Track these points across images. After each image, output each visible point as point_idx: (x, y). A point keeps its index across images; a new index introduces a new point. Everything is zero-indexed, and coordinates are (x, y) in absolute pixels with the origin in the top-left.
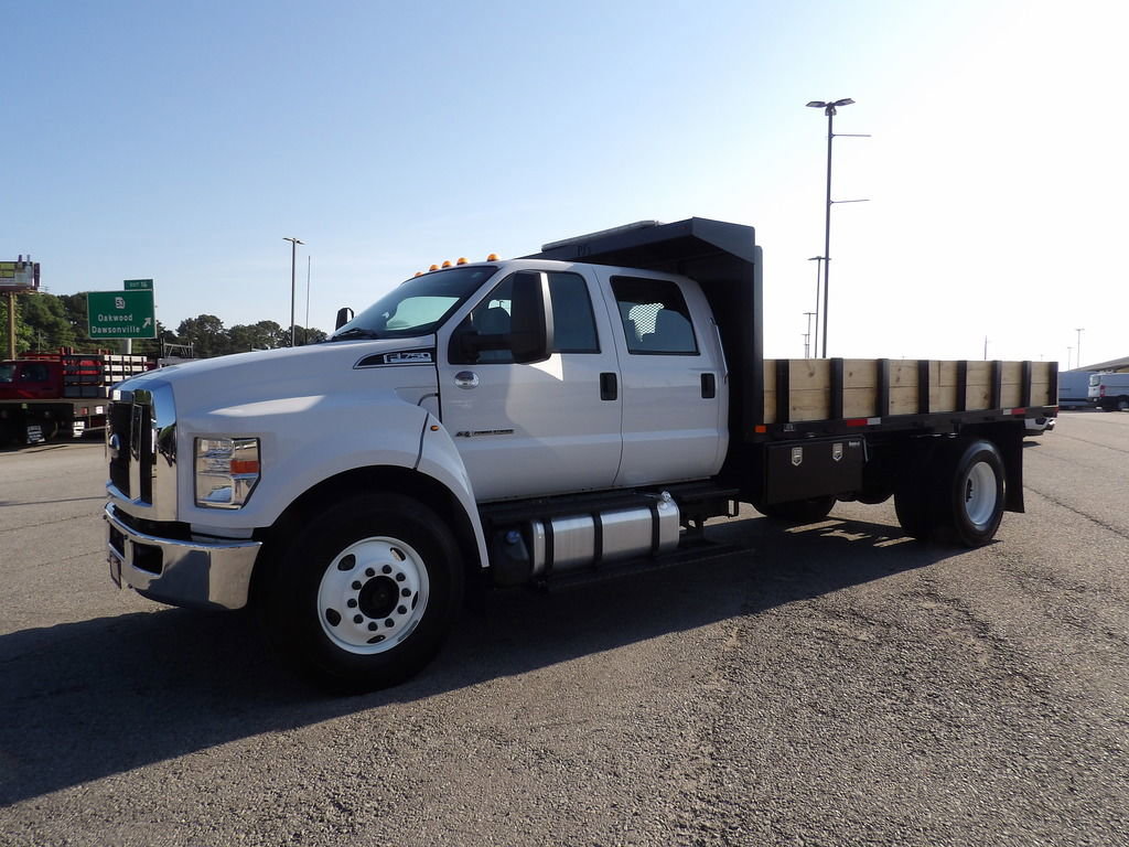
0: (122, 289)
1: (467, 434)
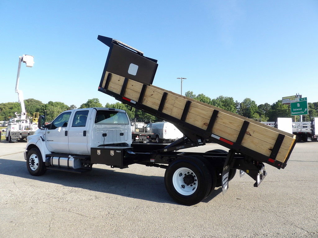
1: (48, 141)
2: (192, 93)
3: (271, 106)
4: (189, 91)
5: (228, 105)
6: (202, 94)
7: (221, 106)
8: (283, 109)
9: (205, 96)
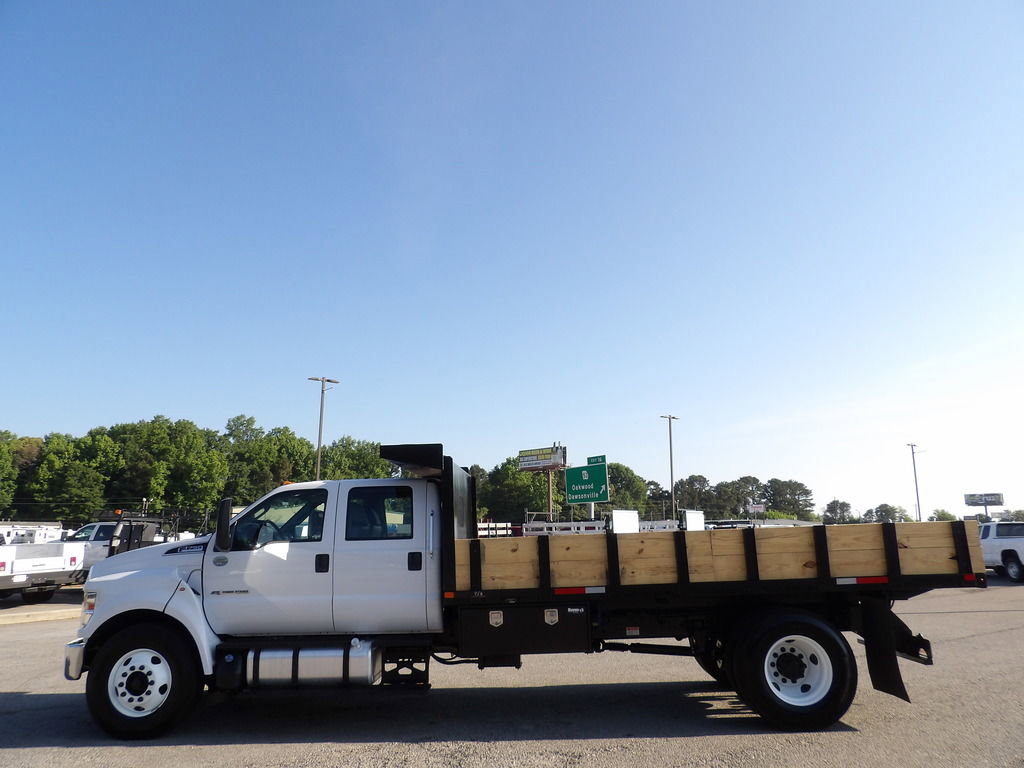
0: (586, 464)
1: (218, 593)
2: (251, 421)
3: (490, 475)
4: (243, 416)
5: (366, 467)
6: (286, 429)
7: (347, 470)
8: (520, 483)
9: (293, 434)
